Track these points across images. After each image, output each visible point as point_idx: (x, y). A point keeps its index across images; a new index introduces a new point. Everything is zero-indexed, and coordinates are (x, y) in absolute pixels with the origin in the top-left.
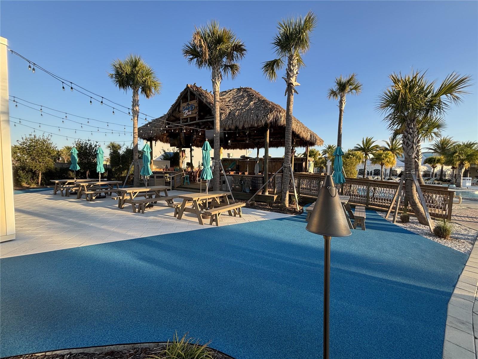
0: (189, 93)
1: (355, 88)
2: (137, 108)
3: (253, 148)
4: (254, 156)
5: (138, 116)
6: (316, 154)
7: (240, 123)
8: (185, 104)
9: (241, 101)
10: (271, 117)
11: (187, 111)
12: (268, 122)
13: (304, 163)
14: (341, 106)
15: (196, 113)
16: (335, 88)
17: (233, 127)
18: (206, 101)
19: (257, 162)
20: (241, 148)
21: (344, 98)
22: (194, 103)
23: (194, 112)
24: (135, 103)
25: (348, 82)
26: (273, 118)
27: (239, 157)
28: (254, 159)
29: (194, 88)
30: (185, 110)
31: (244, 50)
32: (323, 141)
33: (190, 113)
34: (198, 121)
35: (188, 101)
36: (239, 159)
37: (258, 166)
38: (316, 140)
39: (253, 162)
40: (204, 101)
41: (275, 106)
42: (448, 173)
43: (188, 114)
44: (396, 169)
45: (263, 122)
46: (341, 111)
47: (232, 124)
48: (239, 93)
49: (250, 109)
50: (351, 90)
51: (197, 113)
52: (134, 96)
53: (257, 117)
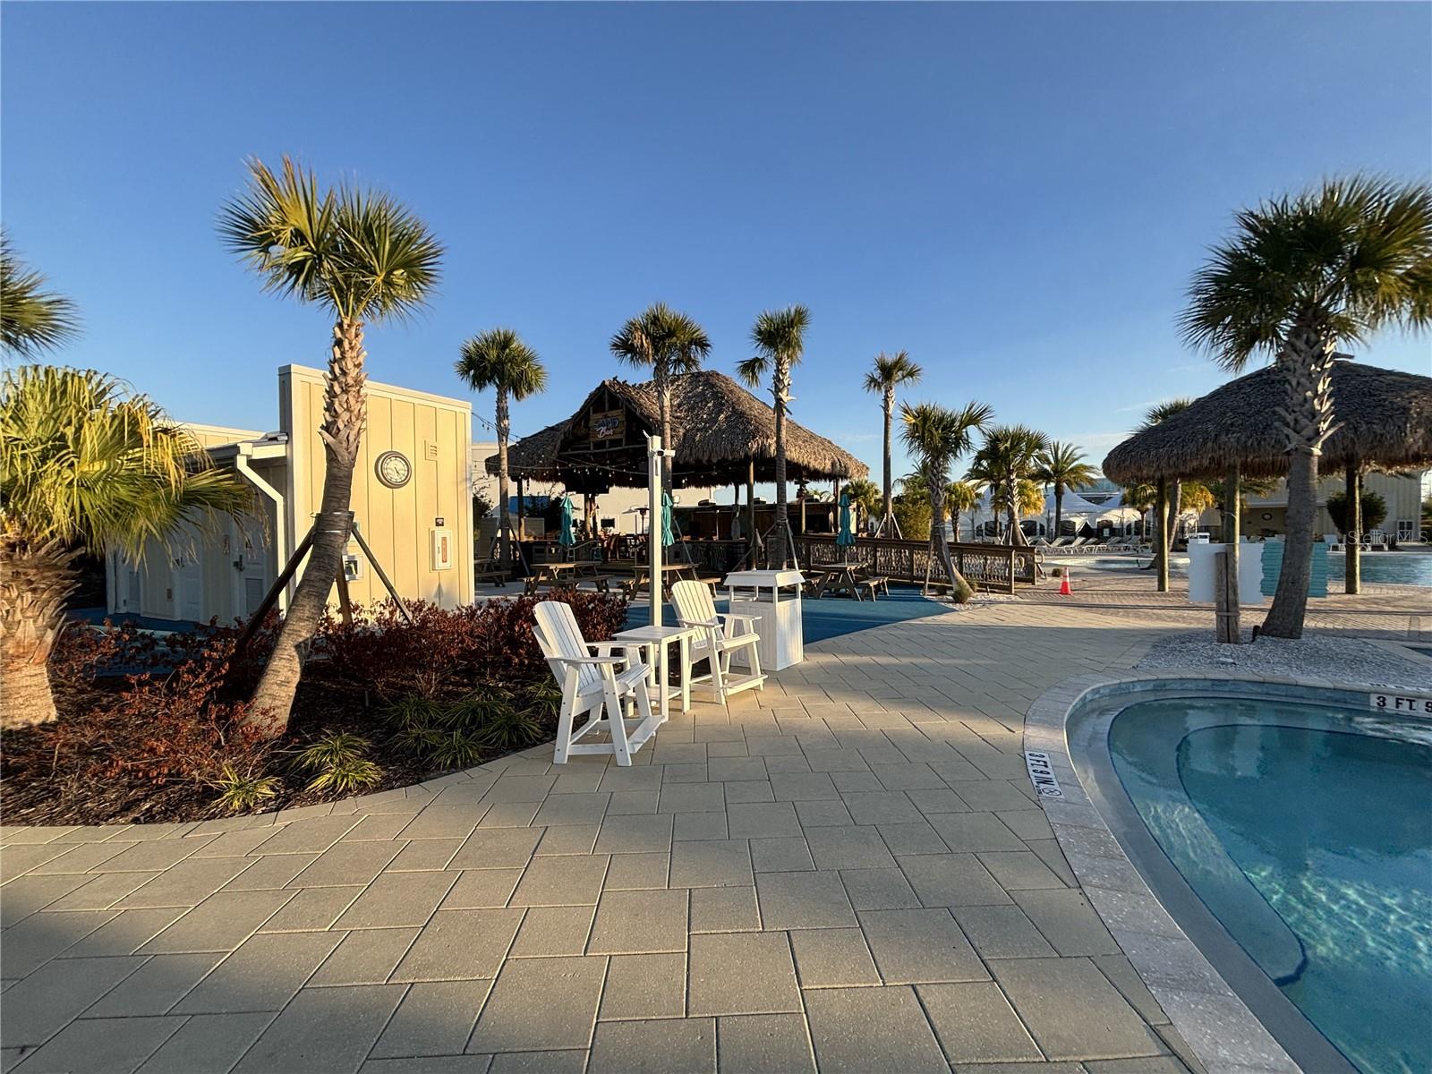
0: (606, 396)
1: (911, 374)
2: (506, 422)
3: (726, 484)
4: (730, 502)
5: (507, 438)
6: (867, 492)
7: (703, 455)
8: (599, 416)
9: (701, 409)
10: (754, 447)
11: (603, 429)
12: (751, 453)
13: (831, 514)
14: (886, 408)
15: (622, 433)
16: (877, 374)
17: (692, 460)
18: (642, 413)
19: (735, 514)
20: (699, 485)
21: (893, 393)
22: (618, 414)
23: (618, 430)
24: (502, 413)
25: (897, 363)
26: (757, 448)
27: (696, 505)
28: (729, 508)
29: (616, 387)
30: (599, 426)
31: (709, 345)
32: (867, 468)
33: (611, 432)
34: (626, 447)
35: (604, 411)
36: (696, 509)
37: (738, 523)
38: (846, 470)
39: (728, 512)
40: (638, 413)
41: (760, 427)
42: (1190, 524)
43: (606, 433)
44: (1072, 519)
45: (742, 454)
46: (887, 416)
47: (691, 454)
48: (697, 387)
49: (720, 429)
50: (904, 377)
51: (624, 433)
52: (499, 401)
53: (732, 445)
